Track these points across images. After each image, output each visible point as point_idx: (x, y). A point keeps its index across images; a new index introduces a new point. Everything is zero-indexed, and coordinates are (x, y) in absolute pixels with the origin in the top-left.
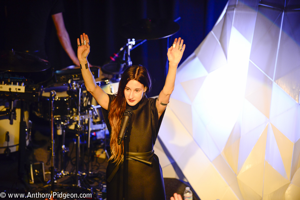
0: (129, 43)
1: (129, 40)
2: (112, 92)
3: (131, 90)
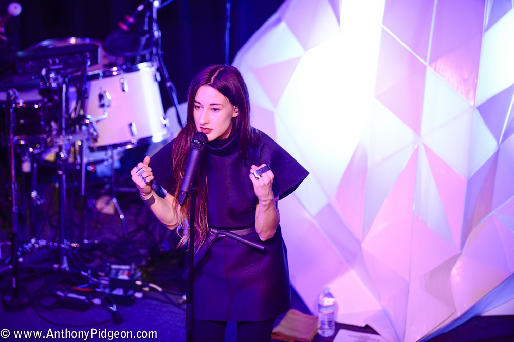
2: (124, 90)
3: (203, 107)
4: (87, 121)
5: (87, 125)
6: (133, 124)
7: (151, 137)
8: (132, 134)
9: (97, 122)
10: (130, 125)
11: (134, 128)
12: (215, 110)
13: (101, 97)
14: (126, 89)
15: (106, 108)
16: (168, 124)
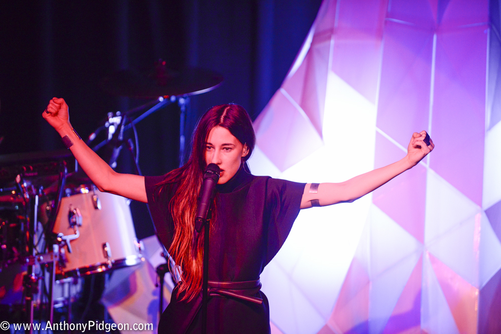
0: (111, 120)
1: (110, 114)
2: (96, 208)
3: (214, 148)
4: (59, 239)
5: (58, 243)
6: (108, 244)
7: (124, 260)
8: (106, 255)
9: (71, 241)
10: (104, 246)
11: (108, 249)
12: (227, 149)
13: (71, 214)
14: (99, 206)
15: (76, 227)
16: (142, 248)
